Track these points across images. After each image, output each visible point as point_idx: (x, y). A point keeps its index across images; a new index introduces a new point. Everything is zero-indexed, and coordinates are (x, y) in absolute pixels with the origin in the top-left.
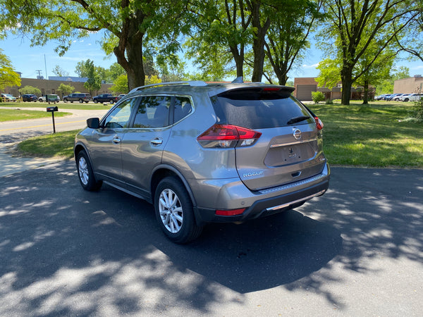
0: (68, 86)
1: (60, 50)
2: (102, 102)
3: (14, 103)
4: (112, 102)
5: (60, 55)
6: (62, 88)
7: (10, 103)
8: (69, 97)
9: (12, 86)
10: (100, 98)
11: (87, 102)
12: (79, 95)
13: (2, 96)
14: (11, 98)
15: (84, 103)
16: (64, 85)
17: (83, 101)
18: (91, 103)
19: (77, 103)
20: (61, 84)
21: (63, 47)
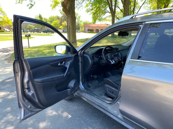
0: (32, 26)
1: (30, 6)
2: (46, 33)
3: (9, 32)
4: (51, 32)
5: (30, 8)
6: (29, 26)
7: (7, 32)
8: (33, 30)
9: (8, 25)
10: (46, 31)
11: (40, 32)
12: (37, 29)
13: (4, 29)
14: (8, 30)
15: (39, 33)
16: (30, 25)
17: (38, 32)
18: (42, 33)
19: (35, 33)
20: (29, 25)
21: (31, 5)
